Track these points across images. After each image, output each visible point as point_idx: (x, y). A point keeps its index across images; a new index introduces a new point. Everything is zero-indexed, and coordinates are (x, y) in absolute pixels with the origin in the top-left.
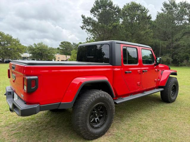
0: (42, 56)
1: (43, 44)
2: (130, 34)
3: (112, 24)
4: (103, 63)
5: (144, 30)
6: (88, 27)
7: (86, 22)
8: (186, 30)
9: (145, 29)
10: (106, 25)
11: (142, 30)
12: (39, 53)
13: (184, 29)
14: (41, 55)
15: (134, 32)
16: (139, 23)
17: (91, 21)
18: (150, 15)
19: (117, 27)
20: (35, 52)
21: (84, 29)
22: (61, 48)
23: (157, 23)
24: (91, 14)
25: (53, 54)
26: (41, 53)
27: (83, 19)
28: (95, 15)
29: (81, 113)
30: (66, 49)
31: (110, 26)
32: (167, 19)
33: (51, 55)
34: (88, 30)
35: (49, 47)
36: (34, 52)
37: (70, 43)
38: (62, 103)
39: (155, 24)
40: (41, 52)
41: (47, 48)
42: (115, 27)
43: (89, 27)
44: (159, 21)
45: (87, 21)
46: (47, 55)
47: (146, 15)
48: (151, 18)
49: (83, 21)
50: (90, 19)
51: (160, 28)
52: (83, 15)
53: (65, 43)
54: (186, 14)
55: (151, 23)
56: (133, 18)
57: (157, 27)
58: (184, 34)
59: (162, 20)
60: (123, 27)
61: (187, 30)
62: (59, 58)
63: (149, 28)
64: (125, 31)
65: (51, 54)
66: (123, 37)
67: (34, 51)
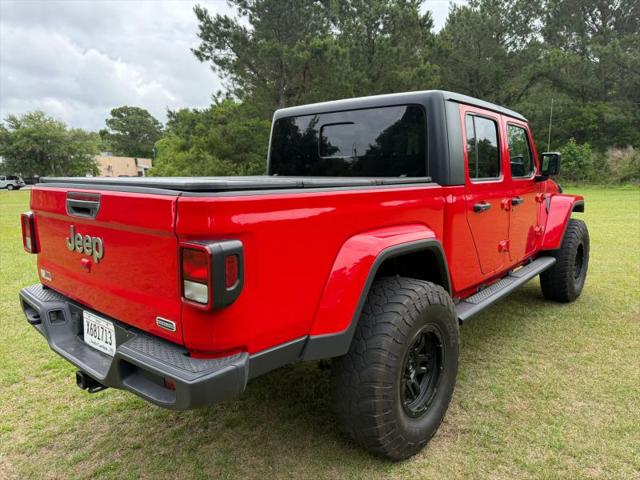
0: (45, 162)
1: (46, 117)
2: (366, 80)
3: (307, 43)
4: (403, 178)
5: (412, 66)
6: (221, 54)
7: (212, 35)
8: (538, 65)
9: (414, 62)
10: (286, 47)
11: (404, 64)
12: (33, 152)
13: (533, 63)
14: (42, 160)
15: (378, 74)
16: (394, 43)
17: (230, 30)
18: (428, 12)
19: (326, 54)
20: (17, 148)
21: (208, 58)
22: (112, 132)
23: (452, 41)
24: (230, 5)
25: (89, 155)
26: (41, 153)
27: (202, 24)
28: (243, 10)
29: (381, 369)
30: (132, 133)
31: (303, 49)
32: (483, 30)
33: (81, 158)
34: (222, 63)
35: (68, 129)
36: (11, 148)
37: (146, 112)
38: (312, 337)
39: (447, 46)
40: (39, 149)
41: (63, 133)
42: (318, 53)
43: (223, 52)
44: (458, 34)
45: (214, 31)
46: (64, 158)
47: (416, 14)
48: (430, 25)
49: (201, 28)
50: (227, 22)
51: (460, 57)
52: (202, 8)
53: (129, 115)
54: (540, 13)
55: (430, 41)
56: (373, 21)
57: (451, 55)
58: (533, 80)
59: (466, 30)
60: (344, 55)
61: (542, 67)
62: (109, 168)
63: (426, 60)
64: (350, 69)
65: (81, 152)
66: (347, 88)
67: (12, 144)
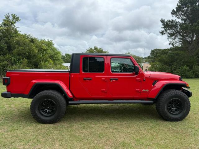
17: (173, 24)
21: (165, 34)
27: (163, 24)
43: (170, 31)
52: (163, 19)
62: (147, 67)
